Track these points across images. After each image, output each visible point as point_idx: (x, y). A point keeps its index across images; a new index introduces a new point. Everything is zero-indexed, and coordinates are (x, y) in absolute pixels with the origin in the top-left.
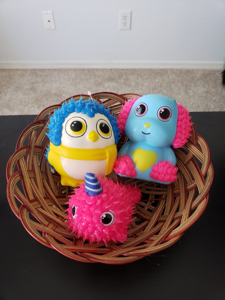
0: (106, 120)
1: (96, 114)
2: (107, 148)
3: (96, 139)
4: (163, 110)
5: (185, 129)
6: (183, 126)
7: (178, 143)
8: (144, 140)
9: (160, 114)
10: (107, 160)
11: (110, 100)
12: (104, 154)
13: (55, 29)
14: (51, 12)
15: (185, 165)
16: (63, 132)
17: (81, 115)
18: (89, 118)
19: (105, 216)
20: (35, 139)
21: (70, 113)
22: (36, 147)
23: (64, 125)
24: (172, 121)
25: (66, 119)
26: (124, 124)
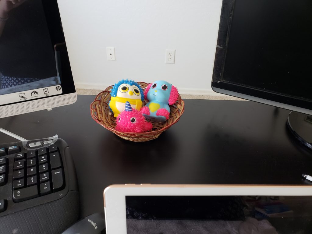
0: (137, 89)
1: (133, 85)
2: (137, 99)
3: (132, 94)
4: (164, 86)
5: (174, 95)
6: (173, 94)
7: (170, 101)
8: (155, 99)
9: (162, 87)
10: (137, 105)
11: (142, 85)
12: (136, 102)
13: (115, 60)
14: (113, 48)
15: (175, 114)
16: (118, 91)
17: (126, 84)
18: (130, 86)
19: (132, 119)
20: (103, 98)
21: (122, 84)
22: (103, 102)
23: (119, 88)
24: (168, 91)
25: (120, 86)
26: (146, 93)
